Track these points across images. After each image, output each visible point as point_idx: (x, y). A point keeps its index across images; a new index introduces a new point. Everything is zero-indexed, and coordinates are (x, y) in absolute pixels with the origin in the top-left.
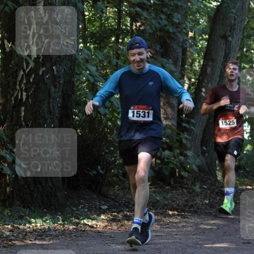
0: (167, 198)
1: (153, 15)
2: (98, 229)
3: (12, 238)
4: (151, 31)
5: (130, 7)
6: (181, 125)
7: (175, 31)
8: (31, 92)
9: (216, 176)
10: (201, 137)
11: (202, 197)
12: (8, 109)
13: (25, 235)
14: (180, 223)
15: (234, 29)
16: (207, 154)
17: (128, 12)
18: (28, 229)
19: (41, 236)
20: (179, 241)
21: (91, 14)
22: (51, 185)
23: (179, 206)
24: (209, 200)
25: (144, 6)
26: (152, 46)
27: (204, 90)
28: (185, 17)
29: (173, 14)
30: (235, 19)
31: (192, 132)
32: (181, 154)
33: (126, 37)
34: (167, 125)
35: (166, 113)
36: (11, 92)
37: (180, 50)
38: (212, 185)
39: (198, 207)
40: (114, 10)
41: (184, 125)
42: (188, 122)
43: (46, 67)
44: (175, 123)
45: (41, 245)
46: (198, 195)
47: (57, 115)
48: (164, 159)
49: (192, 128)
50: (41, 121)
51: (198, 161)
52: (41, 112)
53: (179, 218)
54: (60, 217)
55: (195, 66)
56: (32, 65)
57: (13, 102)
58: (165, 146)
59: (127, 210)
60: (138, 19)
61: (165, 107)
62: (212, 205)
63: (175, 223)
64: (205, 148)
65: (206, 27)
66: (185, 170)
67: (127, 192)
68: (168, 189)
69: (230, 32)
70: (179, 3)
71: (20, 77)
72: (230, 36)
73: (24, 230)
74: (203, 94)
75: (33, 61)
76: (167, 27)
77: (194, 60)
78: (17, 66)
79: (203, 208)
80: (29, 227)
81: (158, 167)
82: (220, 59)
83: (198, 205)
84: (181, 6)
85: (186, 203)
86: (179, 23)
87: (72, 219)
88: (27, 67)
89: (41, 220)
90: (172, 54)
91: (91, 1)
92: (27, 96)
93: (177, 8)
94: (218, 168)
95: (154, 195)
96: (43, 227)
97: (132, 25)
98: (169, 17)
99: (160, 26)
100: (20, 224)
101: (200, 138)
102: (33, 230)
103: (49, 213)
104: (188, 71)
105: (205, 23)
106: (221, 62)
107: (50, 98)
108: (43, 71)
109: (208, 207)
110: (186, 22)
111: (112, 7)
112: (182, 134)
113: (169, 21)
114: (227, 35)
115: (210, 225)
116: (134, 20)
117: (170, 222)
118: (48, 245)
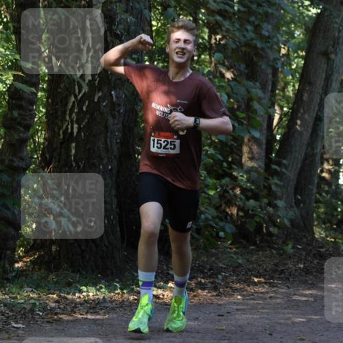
0: (252, 261)
1: (237, 26)
2: (165, 300)
3: (58, 311)
4: (234, 46)
5: (209, 15)
6: (270, 167)
7: (264, 46)
8: (84, 123)
9: (314, 233)
10: (295, 182)
11: (296, 260)
12: (55, 146)
13: (74, 307)
14: (267, 293)
15: (338, 44)
16: (302, 205)
17: (206, 21)
18: (78, 300)
19: (94, 308)
20: (266, 316)
21: (160, 24)
22: (107, 244)
23: (267, 271)
24: (305, 263)
25: (226, 14)
26: (235, 65)
27: (299, 122)
28: (277, 28)
29: (261, 24)
30: (339, 31)
31: (284, 177)
32: (269, 204)
33: (203, 54)
34: (252, 167)
35: (251, 152)
36: (60, 124)
37: (270, 71)
38: (309, 245)
39: (290, 272)
40: (188, 18)
41: (274, 167)
42: (279, 164)
43: (103, 92)
44: (263, 165)
45: (93, 319)
46: (290, 257)
47: (115, 154)
48: (248, 210)
49: (284, 170)
50: (95, 161)
51: (291, 214)
52: (96, 149)
53: (266, 286)
54: (117, 285)
55: (288, 91)
56: (85, 89)
57: (61, 137)
58: (250, 194)
59: (202, 276)
60: (218, 30)
61: (250, 143)
62: (308, 270)
63: (262, 293)
64: (299, 197)
65: (302, 42)
66: (275, 224)
67: (201, 253)
68: (253, 249)
69: (333, 47)
70: (270, 11)
71: (70, 105)
72: (333, 53)
73: (73, 300)
74: (297, 127)
75: (88, 85)
76: (254, 42)
77: (287, 84)
78: (67, 90)
79: (297, 274)
80: (80, 297)
81: (241, 222)
82: (320, 83)
83: (290, 270)
84: (272, 14)
85: (275, 267)
86: (269, 37)
87: (132, 287)
88: (80, 92)
89: (94, 288)
90: (260, 75)
91: (159, 8)
92: (79, 129)
93: (267, 16)
94: (316, 223)
95: (235, 257)
96: (97, 297)
97: (210, 37)
98: (257, 28)
99: (245, 40)
100: (68, 294)
101: (293, 184)
102: (85, 300)
103: (103, 279)
104: (279, 97)
105: (301, 36)
106: (322, 85)
107: (107, 131)
108: (99, 97)
109: (303, 273)
110: (278, 35)
111: (186, 16)
112: (271, 178)
113: (257, 34)
114: (329, 51)
115: (305, 296)
116: (213, 32)
117: (256, 292)
118: (103, 320)
